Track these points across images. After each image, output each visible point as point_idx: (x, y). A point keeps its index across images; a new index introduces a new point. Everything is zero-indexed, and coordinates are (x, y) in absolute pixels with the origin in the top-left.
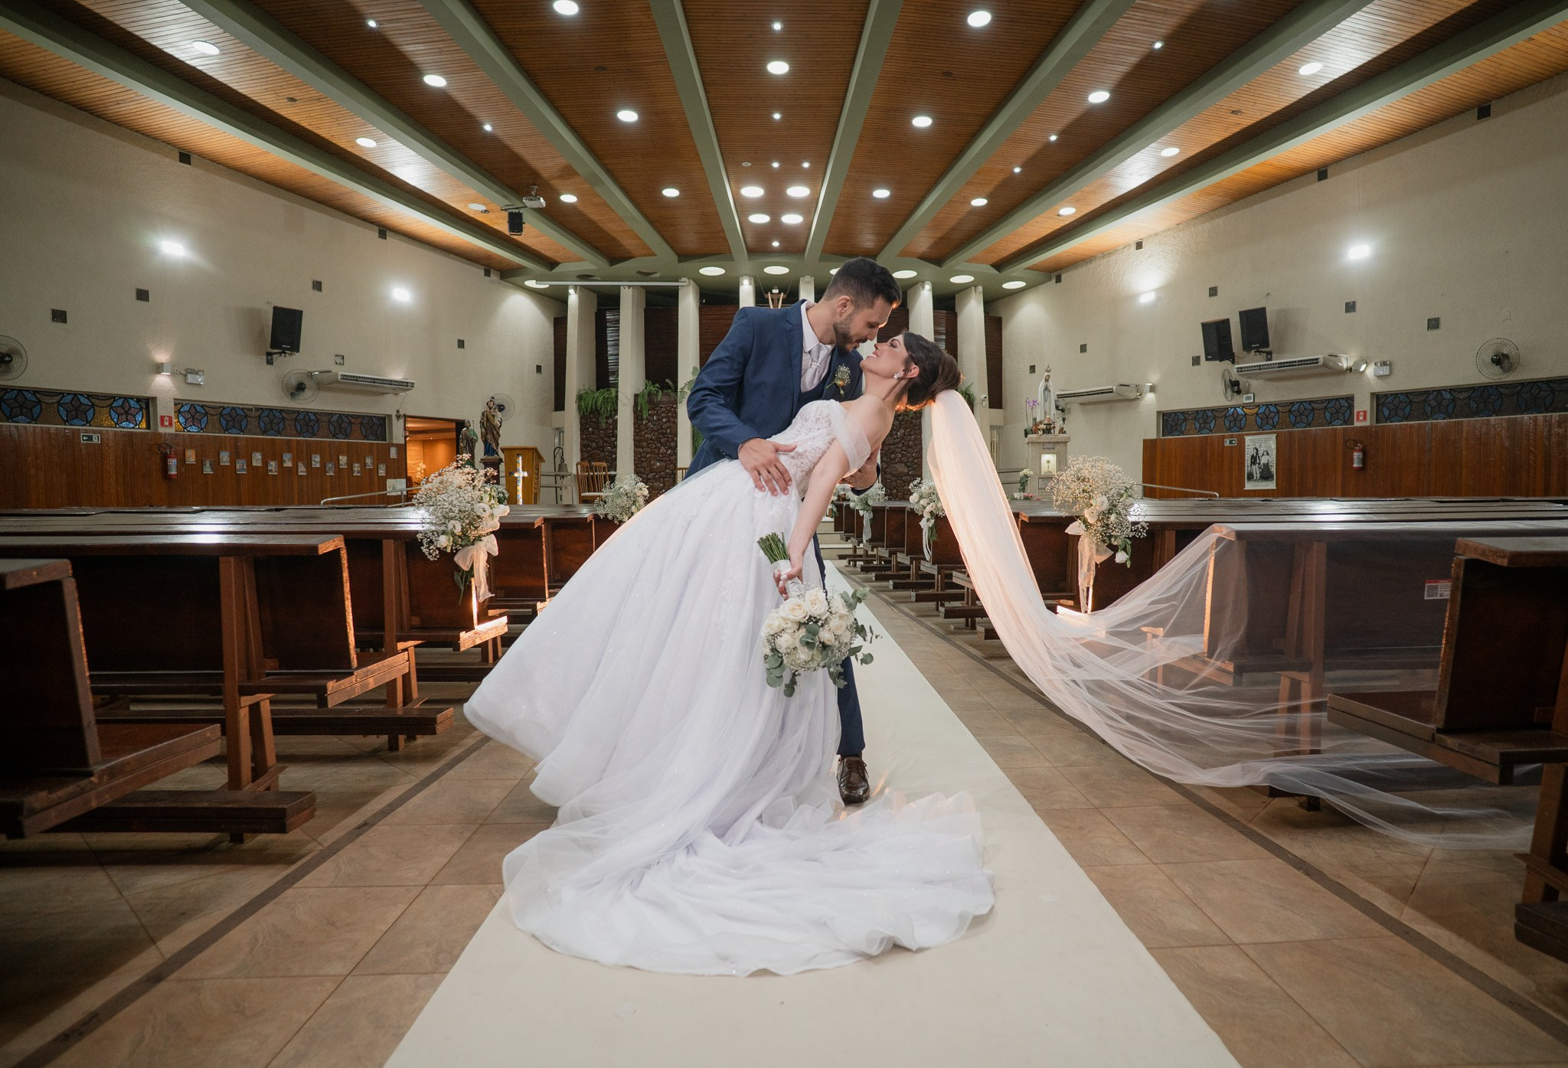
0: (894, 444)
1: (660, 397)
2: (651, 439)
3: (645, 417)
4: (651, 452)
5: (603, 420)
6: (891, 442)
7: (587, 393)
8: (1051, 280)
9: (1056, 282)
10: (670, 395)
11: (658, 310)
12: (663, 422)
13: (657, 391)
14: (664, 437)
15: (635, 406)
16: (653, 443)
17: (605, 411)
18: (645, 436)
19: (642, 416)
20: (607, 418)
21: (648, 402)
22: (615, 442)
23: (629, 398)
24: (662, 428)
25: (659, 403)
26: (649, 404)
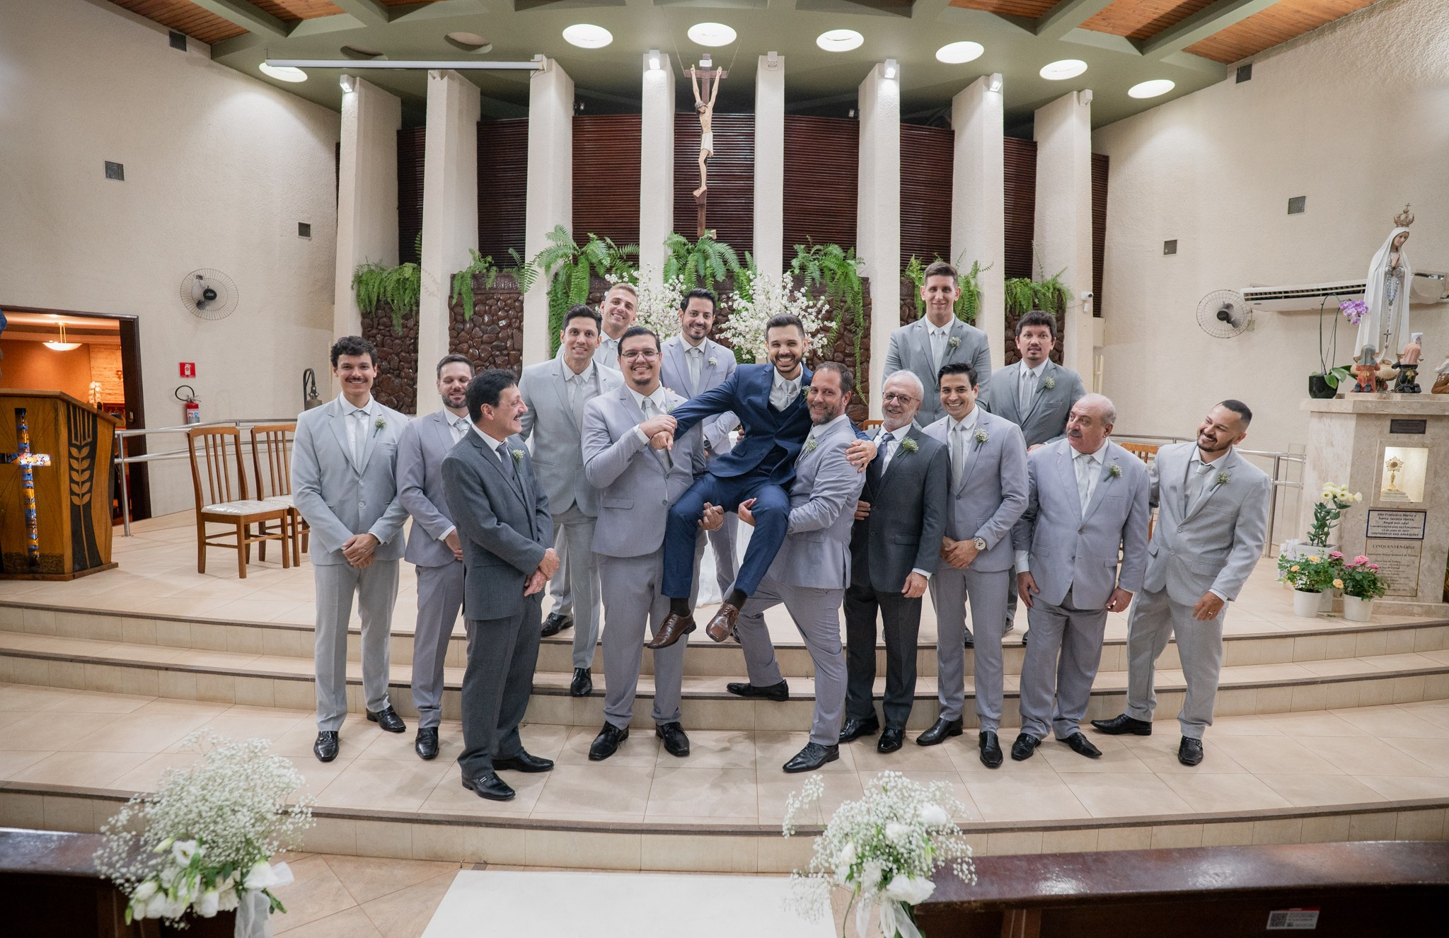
1: (492, 280)
2: (480, 358)
3: (467, 318)
5: (397, 321)
7: (371, 272)
8: (1224, 77)
9: (1238, 81)
10: (512, 277)
11: (502, 123)
12: (500, 327)
13: (488, 270)
14: (502, 354)
15: (451, 297)
16: (483, 365)
17: (401, 305)
18: (468, 351)
19: (463, 315)
20: (405, 317)
21: (472, 290)
22: (416, 361)
23: (439, 281)
24: (497, 338)
25: (492, 292)
26: (475, 294)
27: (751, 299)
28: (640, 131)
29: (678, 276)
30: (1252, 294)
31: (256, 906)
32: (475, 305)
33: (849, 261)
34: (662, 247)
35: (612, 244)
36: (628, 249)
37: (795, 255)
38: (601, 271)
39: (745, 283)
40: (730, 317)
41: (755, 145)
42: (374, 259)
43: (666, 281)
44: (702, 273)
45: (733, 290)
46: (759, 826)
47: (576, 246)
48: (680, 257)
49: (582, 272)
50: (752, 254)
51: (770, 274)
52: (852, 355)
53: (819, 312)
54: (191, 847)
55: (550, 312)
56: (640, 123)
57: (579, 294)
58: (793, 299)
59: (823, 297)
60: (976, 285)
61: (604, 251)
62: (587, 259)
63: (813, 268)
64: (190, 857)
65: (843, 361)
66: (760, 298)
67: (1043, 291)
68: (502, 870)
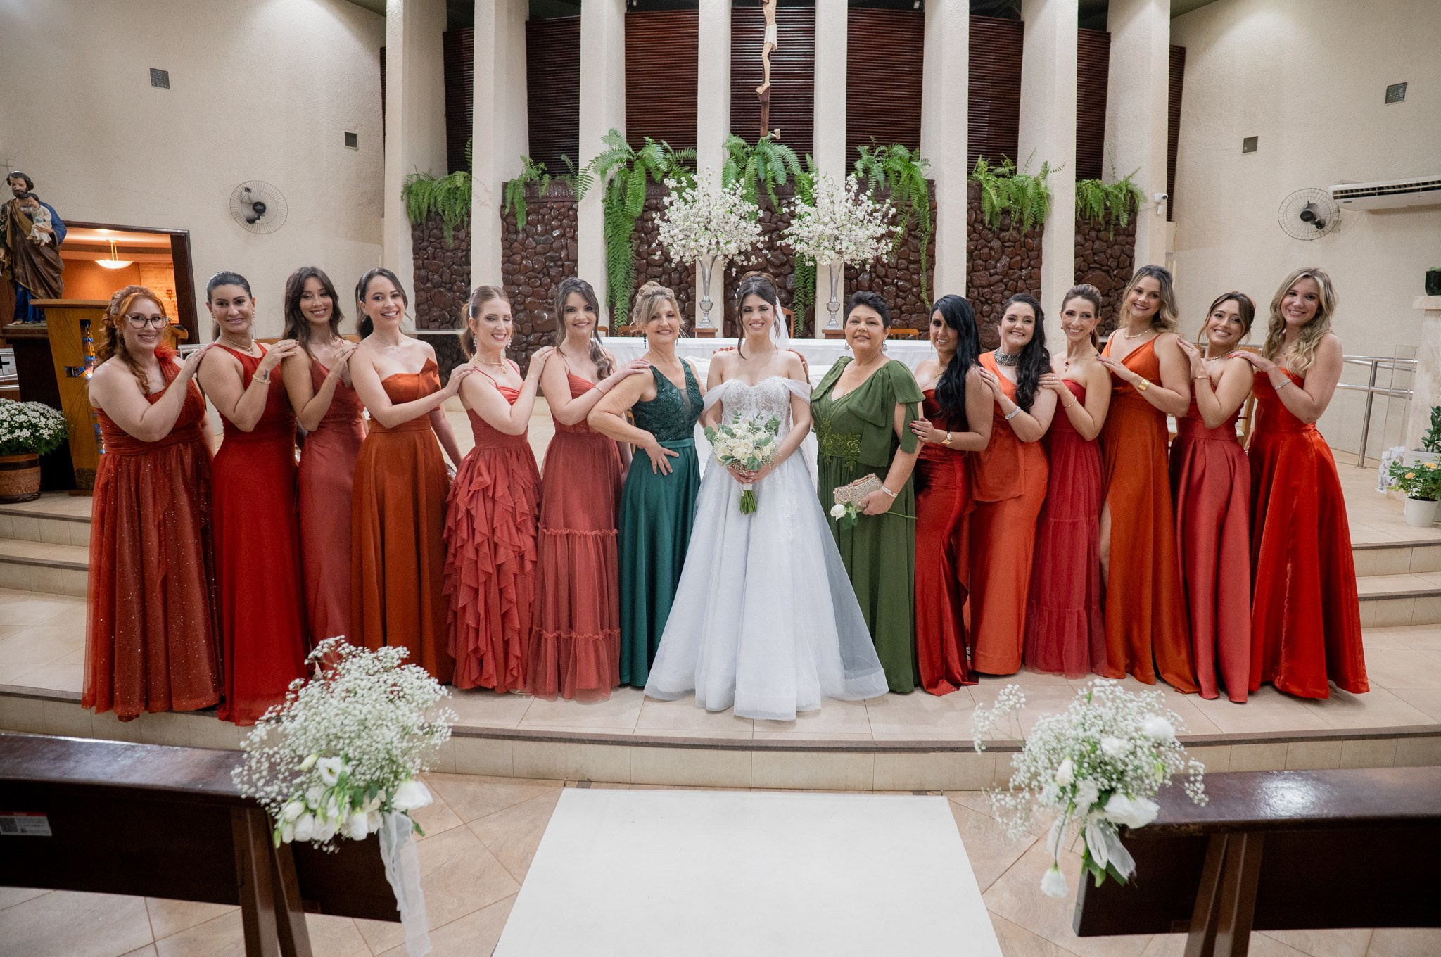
0: (990, 285)
1: (544, 188)
2: (533, 269)
3: (520, 227)
4: (532, 295)
5: (448, 233)
6: (985, 282)
7: (420, 182)
10: (565, 184)
11: (553, 22)
12: (553, 237)
13: (541, 177)
14: (556, 265)
15: (503, 207)
16: (537, 277)
17: (453, 217)
18: (521, 263)
19: (515, 225)
20: (457, 229)
21: (525, 198)
22: (469, 274)
23: (491, 190)
24: (551, 249)
25: (546, 200)
26: (528, 203)
27: (814, 203)
28: (697, 27)
29: (738, 181)
30: (1342, 192)
31: (398, 828)
32: (528, 215)
33: (914, 163)
34: (721, 150)
35: (669, 148)
36: (685, 153)
37: (859, 157)
38: (658, 177)
39: (807, 186)
40: (793, 222)
41: (816, 41)
42: (423, 169)
43: (725, 185)
44: (762, 177)
45: (793, 195)
46: (874, 742)
47: (631, 150)
48: (739, 159)
49: (637, 180)
50: (812, 157)
51: (834, 177)
52: (918, 262)
53: (884, 216)
54: (336, 763)
55: (605, 220)
56: (697, 19)
57: (635, 202)
58: (857, 202)
59: (888, 201)
60: (1046, 187)
61: (661, 155)
62: (644, 164)
63: (877, 171)
64: (337, 775)
65: (907, 269)
66: (823, 202)
67: (1115, 192)
68: (606, 788)
